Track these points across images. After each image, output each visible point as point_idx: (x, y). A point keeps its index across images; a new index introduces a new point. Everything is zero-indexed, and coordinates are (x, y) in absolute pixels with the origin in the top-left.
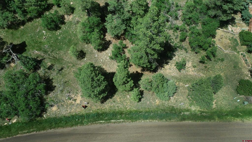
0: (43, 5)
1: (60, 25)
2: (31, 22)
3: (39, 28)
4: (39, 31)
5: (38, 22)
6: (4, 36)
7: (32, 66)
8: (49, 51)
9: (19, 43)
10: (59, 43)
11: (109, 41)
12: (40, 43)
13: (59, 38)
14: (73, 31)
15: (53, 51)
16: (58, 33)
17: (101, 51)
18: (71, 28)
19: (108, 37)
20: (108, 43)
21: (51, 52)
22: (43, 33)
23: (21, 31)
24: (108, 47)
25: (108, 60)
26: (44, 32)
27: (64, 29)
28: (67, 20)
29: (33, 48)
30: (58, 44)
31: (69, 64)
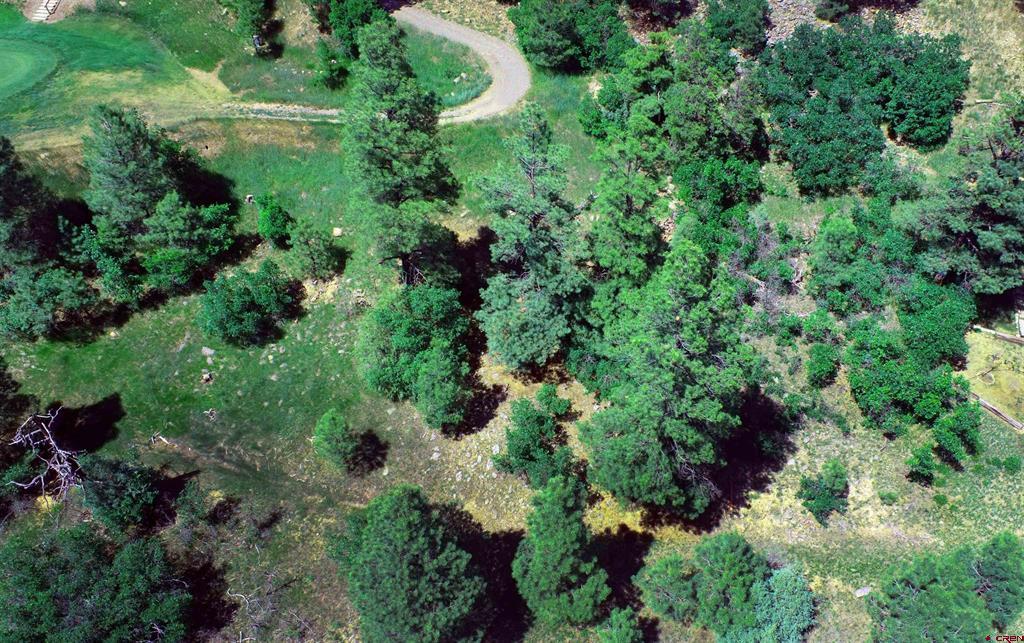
0: (215, 240)
1: (279, 324)
2: (157, 309)
3: (188, 335)
4: (184, 349)
5: (187, 310)
6: (28, 372)
7: (137, 507)
8: (221, 437)
9: (90, 402)
10: (269, 399)
11: (495, 386)
12: (185, 400)
13: (274, 378)
14: (338, 348)
15: (239, 434)
16: (271, 357)
17: (457, 435)
18: (327, 333)
19: (492, 371)
20: (489, 399)
21: (232, 442)
22: (204, 358)
23: (108, 352)
24: (491, 416)
25: (489, 473)
26: (207, 351)
27: (299, 338)
28: (314, 299)
29: (152, 422)
30: (266, 404)
31: (309, 494)
